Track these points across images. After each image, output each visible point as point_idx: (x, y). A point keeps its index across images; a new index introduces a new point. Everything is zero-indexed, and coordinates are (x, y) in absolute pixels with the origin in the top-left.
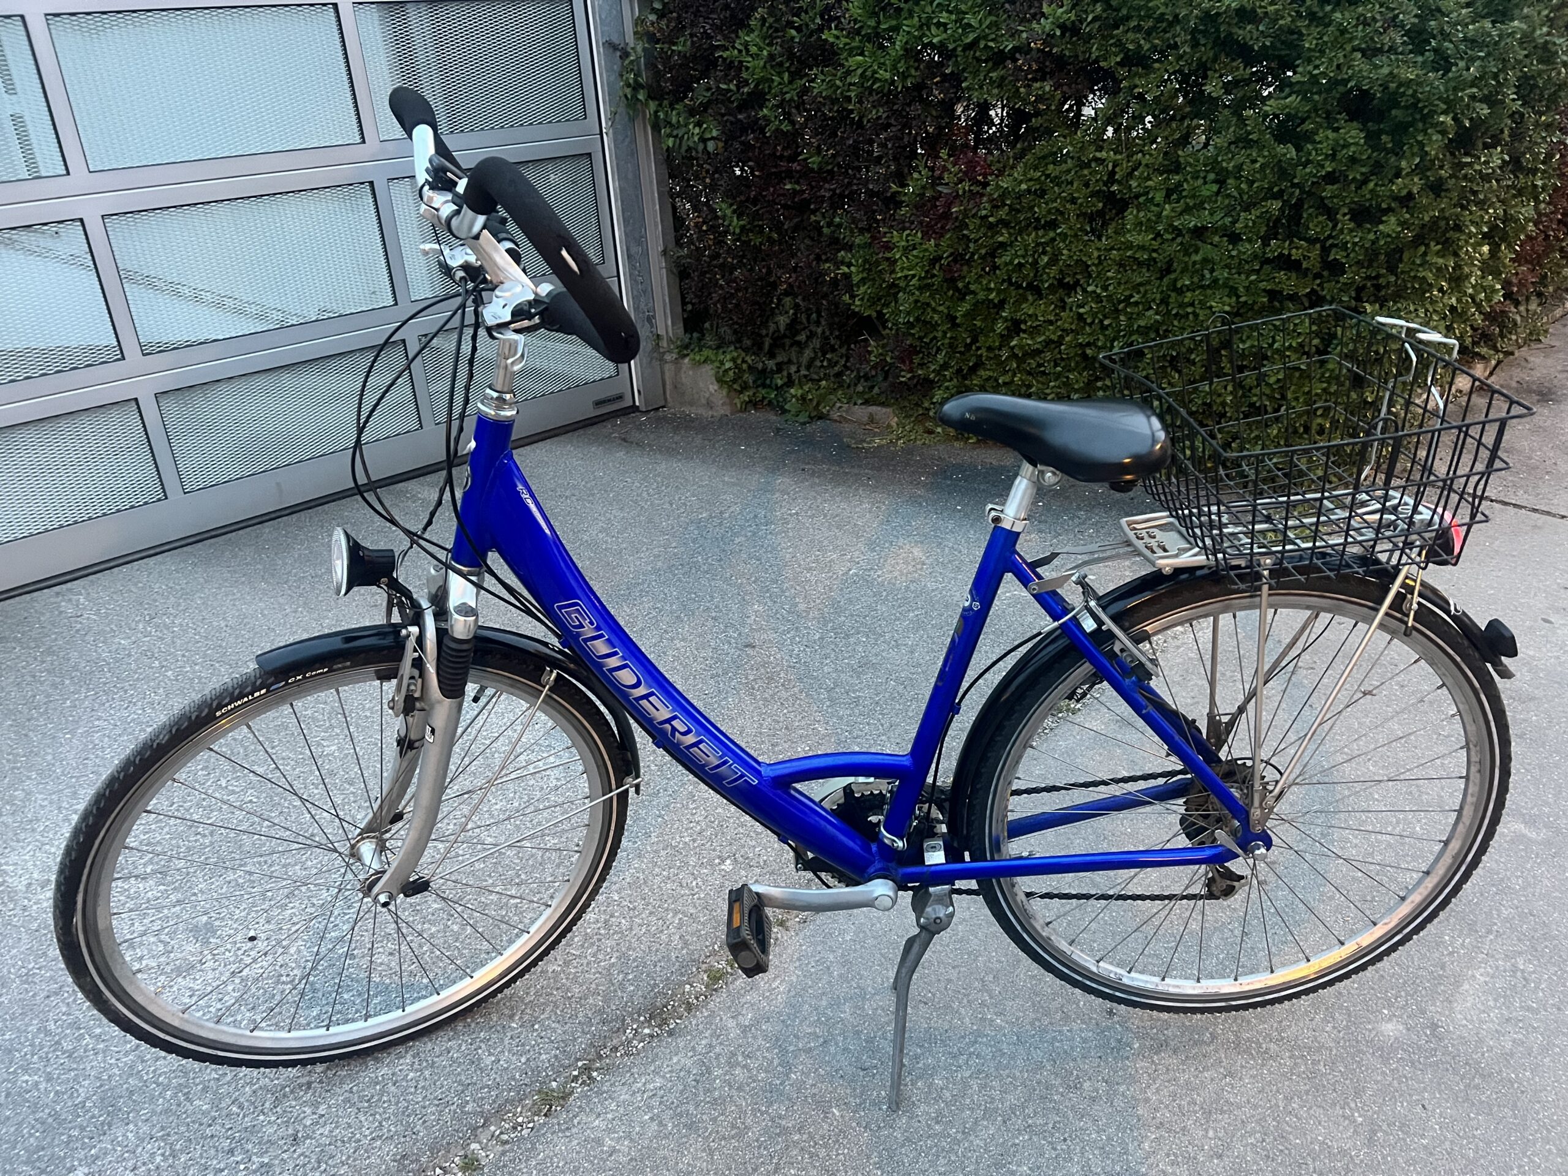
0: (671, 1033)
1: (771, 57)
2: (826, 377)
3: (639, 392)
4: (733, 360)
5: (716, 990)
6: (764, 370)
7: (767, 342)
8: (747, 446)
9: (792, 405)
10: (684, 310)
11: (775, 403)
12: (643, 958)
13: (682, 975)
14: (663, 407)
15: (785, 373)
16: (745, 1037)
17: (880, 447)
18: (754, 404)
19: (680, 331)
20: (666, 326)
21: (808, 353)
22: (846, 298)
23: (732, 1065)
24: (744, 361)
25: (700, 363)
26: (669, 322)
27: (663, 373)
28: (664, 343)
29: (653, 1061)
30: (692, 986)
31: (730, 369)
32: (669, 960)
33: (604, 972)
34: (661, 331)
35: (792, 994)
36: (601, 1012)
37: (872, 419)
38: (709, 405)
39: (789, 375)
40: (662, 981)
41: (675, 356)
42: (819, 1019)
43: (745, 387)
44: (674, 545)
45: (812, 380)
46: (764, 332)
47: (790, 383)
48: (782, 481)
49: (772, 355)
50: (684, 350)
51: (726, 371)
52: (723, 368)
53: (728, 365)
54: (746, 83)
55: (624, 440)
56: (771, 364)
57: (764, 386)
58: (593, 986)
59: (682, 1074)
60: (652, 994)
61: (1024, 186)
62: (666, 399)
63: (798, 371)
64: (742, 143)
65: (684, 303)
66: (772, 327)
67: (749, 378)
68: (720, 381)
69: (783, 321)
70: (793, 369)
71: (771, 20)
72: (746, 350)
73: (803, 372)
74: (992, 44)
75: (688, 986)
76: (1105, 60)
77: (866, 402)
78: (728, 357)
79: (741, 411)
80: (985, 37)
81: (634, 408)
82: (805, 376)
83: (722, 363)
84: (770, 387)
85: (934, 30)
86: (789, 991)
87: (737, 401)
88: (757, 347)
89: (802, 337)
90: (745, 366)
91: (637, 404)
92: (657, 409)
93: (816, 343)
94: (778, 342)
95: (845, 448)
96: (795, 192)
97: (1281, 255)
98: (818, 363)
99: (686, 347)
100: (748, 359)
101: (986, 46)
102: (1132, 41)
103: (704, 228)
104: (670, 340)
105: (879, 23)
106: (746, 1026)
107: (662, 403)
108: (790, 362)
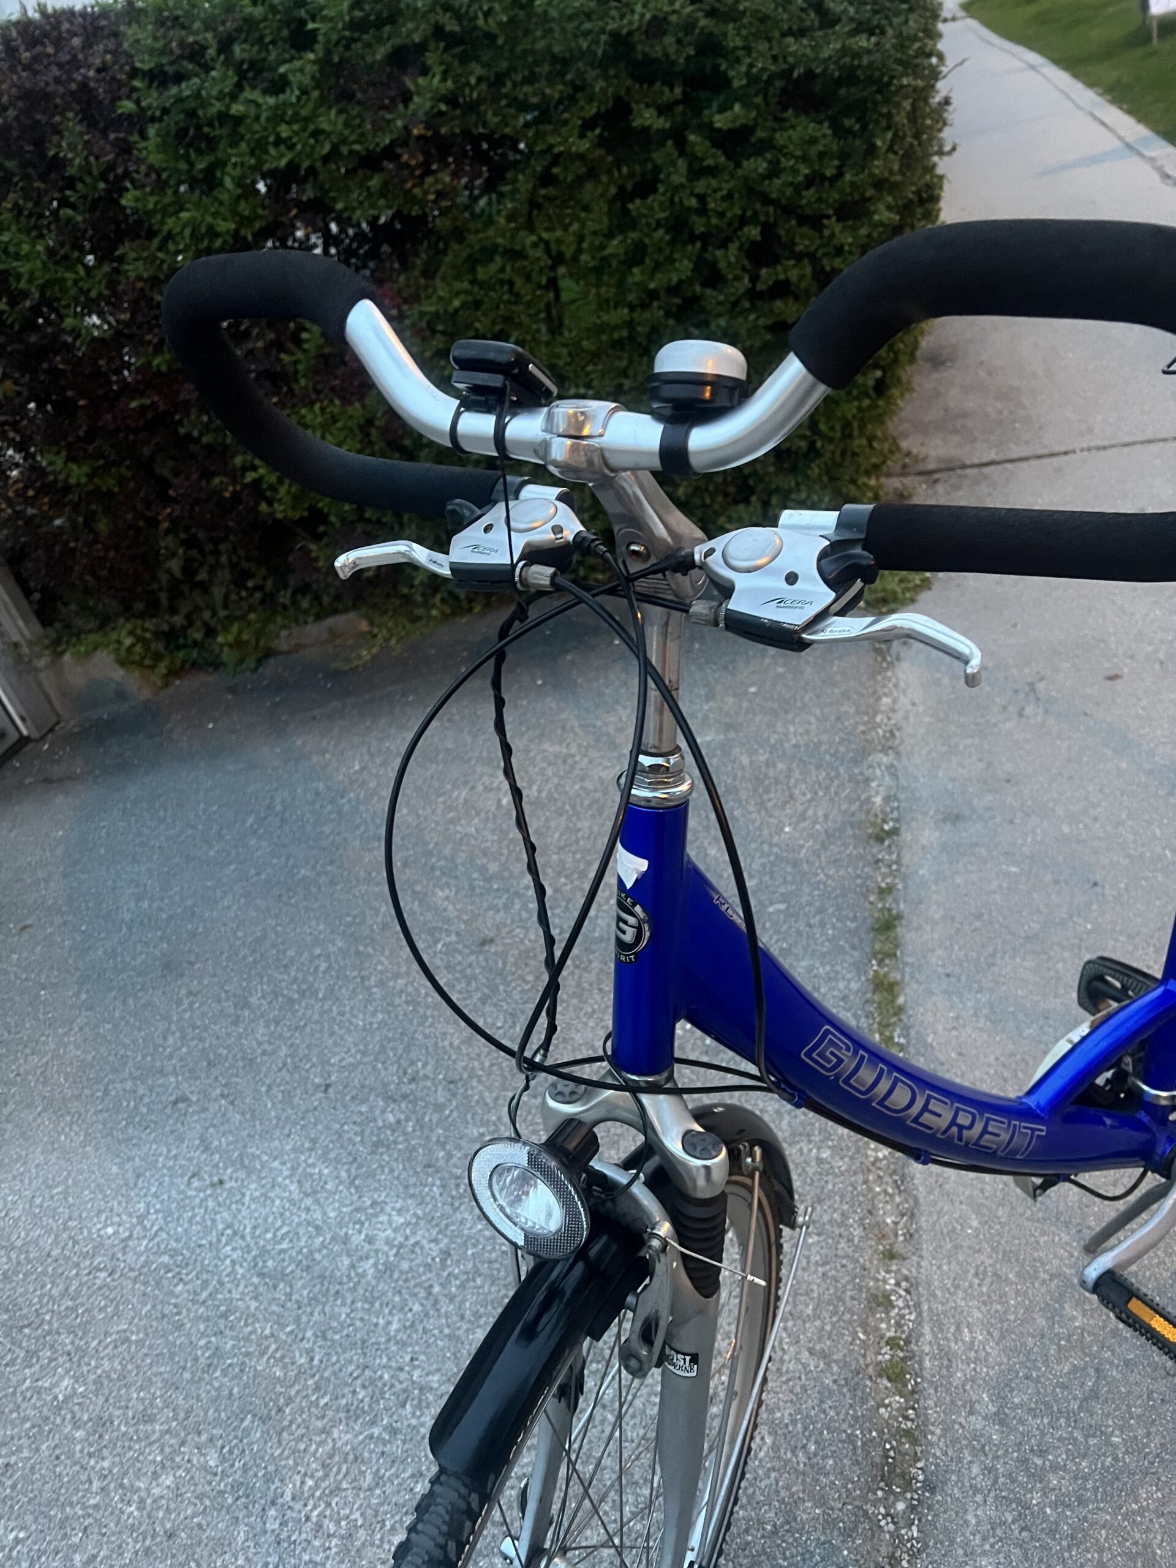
0: (930, 1487)
1: (51, 252)
2: (252, 609)
3: (23, 719)
4: (131, 633)
5: (913, 1392)
6: (172, 629)
7: (163, 597)
8: (215, 721)
9: (227, 655)
10: (30, 602)
11: (201, 661)
12: (799, 1411)
13: (864, 1401)
14: (57, 723)
15: (198, 623)
16: (1012, 1430)
17: (374, 658)
18: (173, 673)
19: (38, 628)
20: (19, 629)
21: (218, 592)
22: (263, 507)
23: (1038, 1476)
24: (144, 630)
25: (88, 654)
26: (21, 623)
27: (40, 685)
28: (26, 650)
29: (952, 1542)
30: (886, 1406)
31: (133, 645)
32: (831, 1393)
33: (777, 1464)
34: (16, 637)
35: (996, 1334)
36: (830, 1523)
37: (333, 634)
38: (121, 695)
39: (206, 624)
40: (851, 1426)
41: (49, 660)
42: (1060, 1348)
43: (158, 658)
44: (253, 872)
45: (236, 618)
46: (155, 586)
47: (210, 632)
48: (302, 741)
49: (173, 610)
50: (56, 647)
51: (129, 650)
52: (123, 648)
53: (128, 641)
54: (25, 295)
55: (46, 780)
56: (178, 620)
57: (179, 648)
58: (783, 1493)
59: (999, 1532)
60: (859, 1451)
61: (456, 303)
62: (57, 714)
63: (214, 613)
64: (45, 372)
65: (27, 593)
66: (164, 578)
67: (158, 646)
68: (122, 663)
69: (175, 565)
70: (207, 615)
71: (30, 205)
72: (142, 616)
73: (222, 613)
74: (357, 147)
75: (882, 1410)
76: (507, 125)
77: (318, 618)
78: (124, 633)
79: (162, 688)
80: (344, 141)
81: (23, 741)
82: (227, 617)
83: (119, 642)
84: (185, 646)
85: (272, 151)
86: (990, 1334)
87: (153, 678)
88: (153, 609)
89: (202, 576)
90: (148, 635)
91: (25, 732)
92: (51, 730)
93: (224, 575)
94: (175, 590)
95: (337, 674)
96: (143, 408)
97: (777, 282)
98: (234, 597)
99: (57, 642)
100: (147, 625)
101: (351, 152)
102: (535, 94)
103: (31, 493)
104: (30, 644)
105: (191, 164)
106: (997, 1414)
107: (55, 719)
108: (197, 609)
